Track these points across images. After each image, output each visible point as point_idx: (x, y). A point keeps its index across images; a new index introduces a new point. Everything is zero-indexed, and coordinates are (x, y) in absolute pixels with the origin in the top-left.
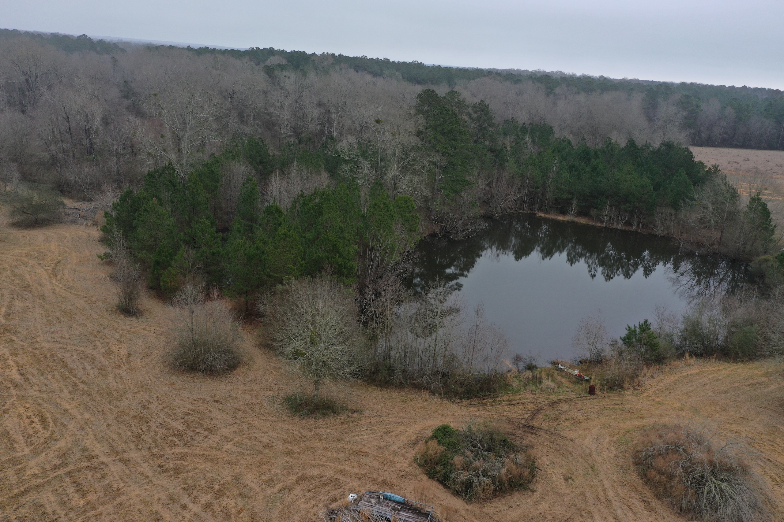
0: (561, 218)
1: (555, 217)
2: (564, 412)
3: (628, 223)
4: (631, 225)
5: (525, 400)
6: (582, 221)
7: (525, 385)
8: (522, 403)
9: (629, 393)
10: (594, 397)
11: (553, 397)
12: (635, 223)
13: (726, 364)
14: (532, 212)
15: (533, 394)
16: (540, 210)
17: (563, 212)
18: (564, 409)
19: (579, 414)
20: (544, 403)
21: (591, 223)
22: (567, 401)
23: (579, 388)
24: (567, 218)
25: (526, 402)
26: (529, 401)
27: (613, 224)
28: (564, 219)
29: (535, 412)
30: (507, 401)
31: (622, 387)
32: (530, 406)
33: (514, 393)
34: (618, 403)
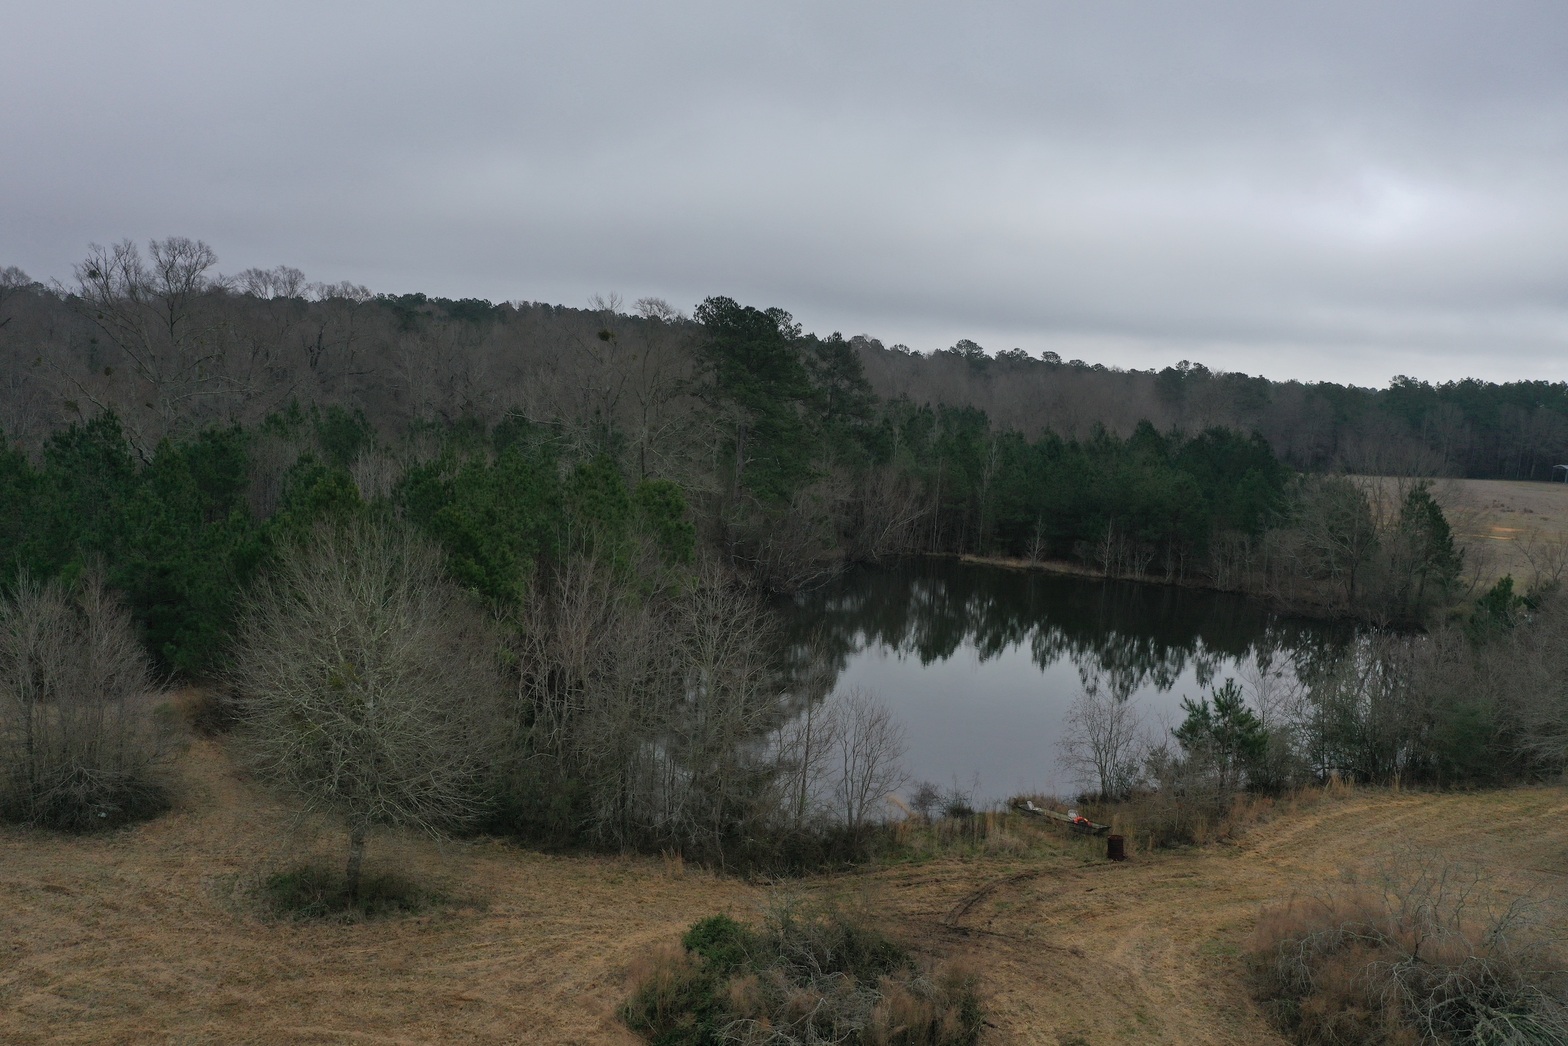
0: (1012, 563)
1: (1000, 562)
2: (1050, 896)
3: (1156, 569)
4: (1162, 572)
5: (946, 875)
6: (1060, 568)
7: (944, 844)
8: (937, 881)
9: (1209, 852)
10: (1124, 864)
11: (1018, 867)
12: (1169, 565)
14: (950, 555)
15: (965, 862)
16: (969, 550)
17: (1018, 554)
18: (1048, 889)
19: (1089, 898)
20: (994, 878)
21: (1077, 571)
22: (1053, 873)
23: (1082, 847)
24: (1025, 564)
25: (948, 879)
26: (956, 875)
27: (1123, 571)
28: (1020, 566)
29: (971, 898)
30: (897, 878)
31: (1190, 841)
32: (959, 886)
33: (916, 861)
34: (1186, 872)
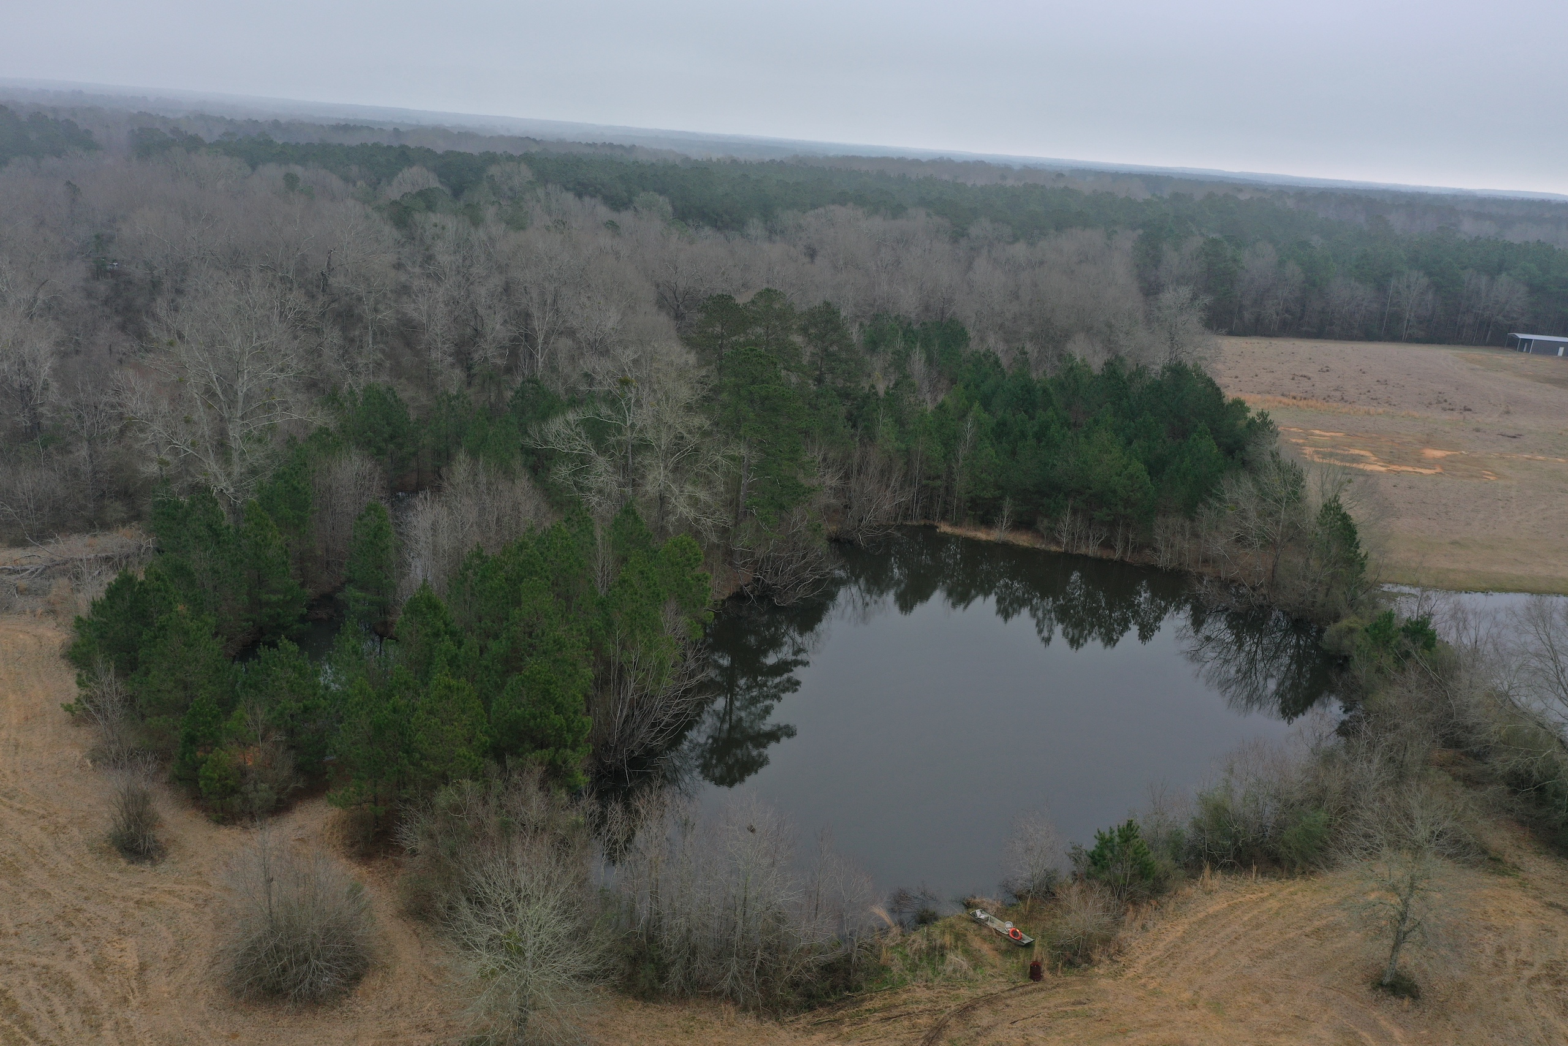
0: (982, 535)
1: (971, 533)
2: (985, 1030)
3: (1107, 544)
4: (1112, 548)
5: (915, 1006)
6: (1023, 540)
7: (914, 968)
8: (909, 1014)
9: (1101, 972)
10: (1040, 985)
11: (965, 993)
12: (1119, 546)
13: (1275, 883)
14: (928, 522)
15: (928, 988)
16: (943, 518)
17: (987, 522)
18: (985, 1022)
19: (1012, 1033)
20: (948, 1010)
21: (1040, 545)
22: (990, 1000)
23: (1011, 964)
24: (995, 535)
25: (916, 1011)
26: (921, 1007)
27: (1078, 547)
28: (989, 539)
29: (931, 1035)
30: (881, 1010)
31: (1089, 960)
32: (924, 1020)
33: (894, 989)
34: (1082, 998)
